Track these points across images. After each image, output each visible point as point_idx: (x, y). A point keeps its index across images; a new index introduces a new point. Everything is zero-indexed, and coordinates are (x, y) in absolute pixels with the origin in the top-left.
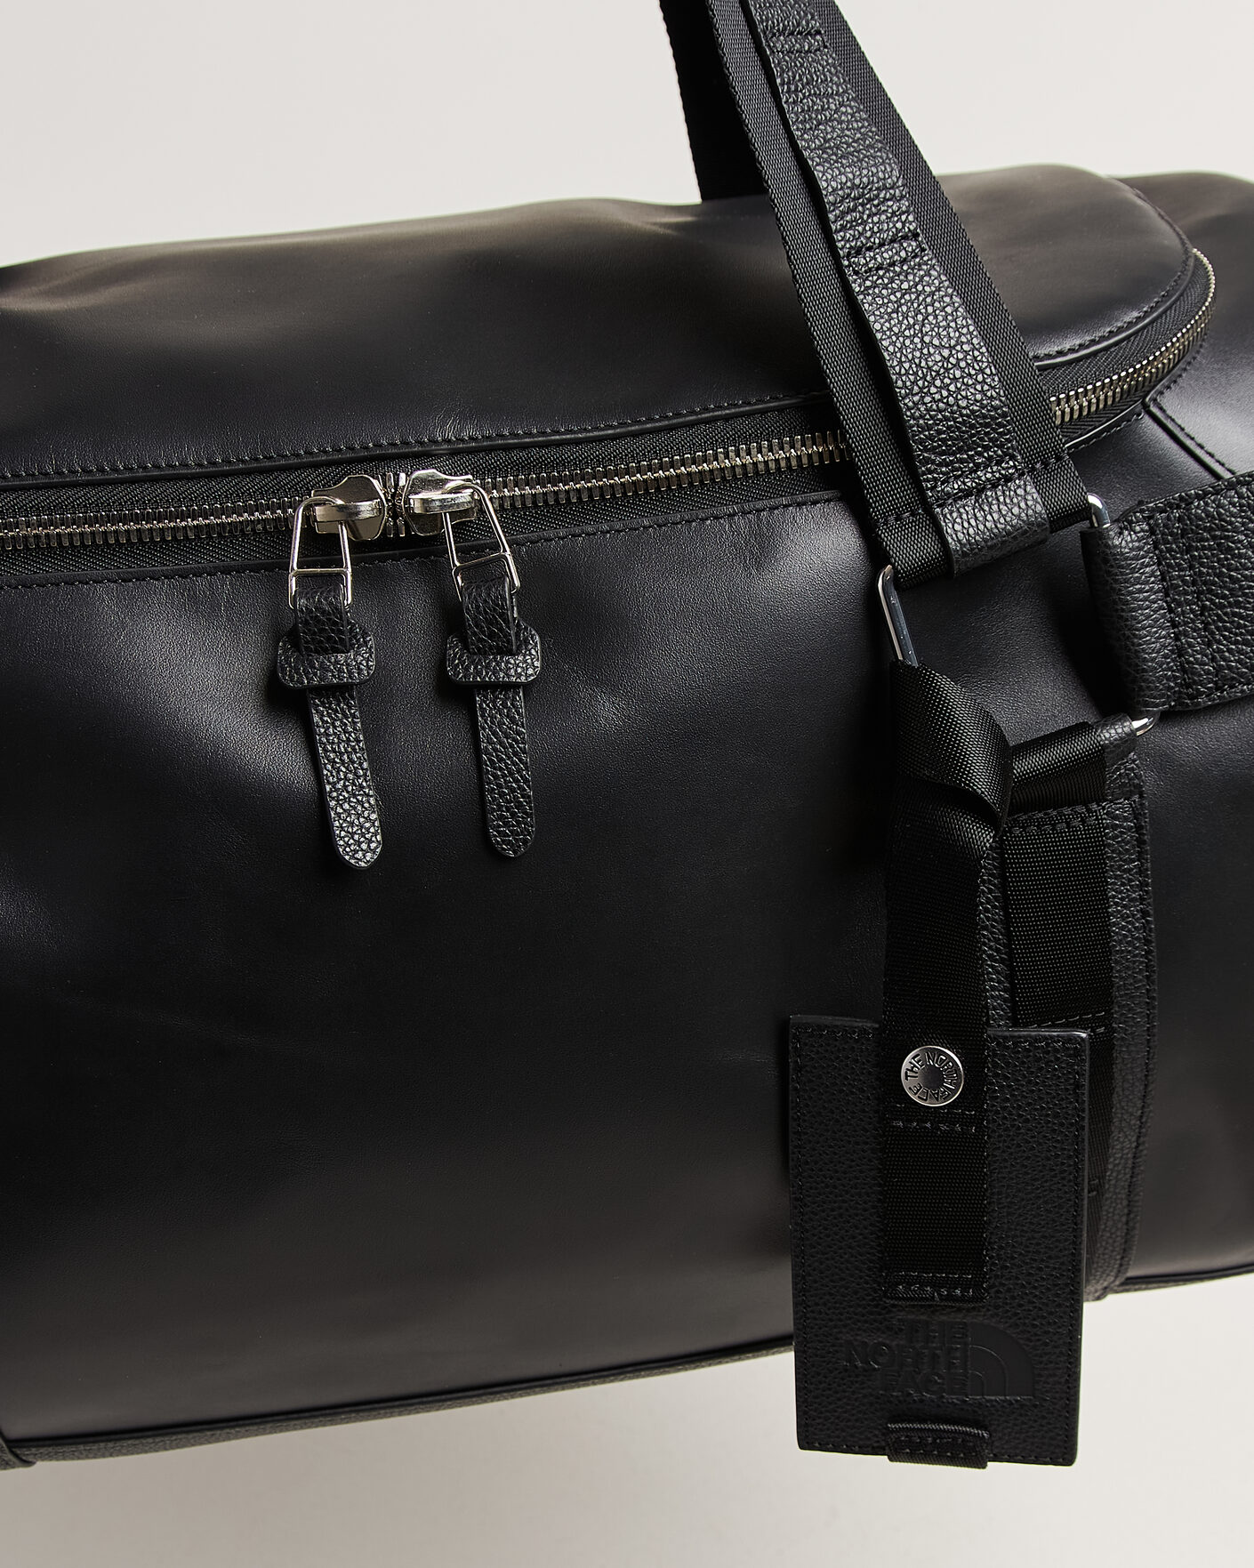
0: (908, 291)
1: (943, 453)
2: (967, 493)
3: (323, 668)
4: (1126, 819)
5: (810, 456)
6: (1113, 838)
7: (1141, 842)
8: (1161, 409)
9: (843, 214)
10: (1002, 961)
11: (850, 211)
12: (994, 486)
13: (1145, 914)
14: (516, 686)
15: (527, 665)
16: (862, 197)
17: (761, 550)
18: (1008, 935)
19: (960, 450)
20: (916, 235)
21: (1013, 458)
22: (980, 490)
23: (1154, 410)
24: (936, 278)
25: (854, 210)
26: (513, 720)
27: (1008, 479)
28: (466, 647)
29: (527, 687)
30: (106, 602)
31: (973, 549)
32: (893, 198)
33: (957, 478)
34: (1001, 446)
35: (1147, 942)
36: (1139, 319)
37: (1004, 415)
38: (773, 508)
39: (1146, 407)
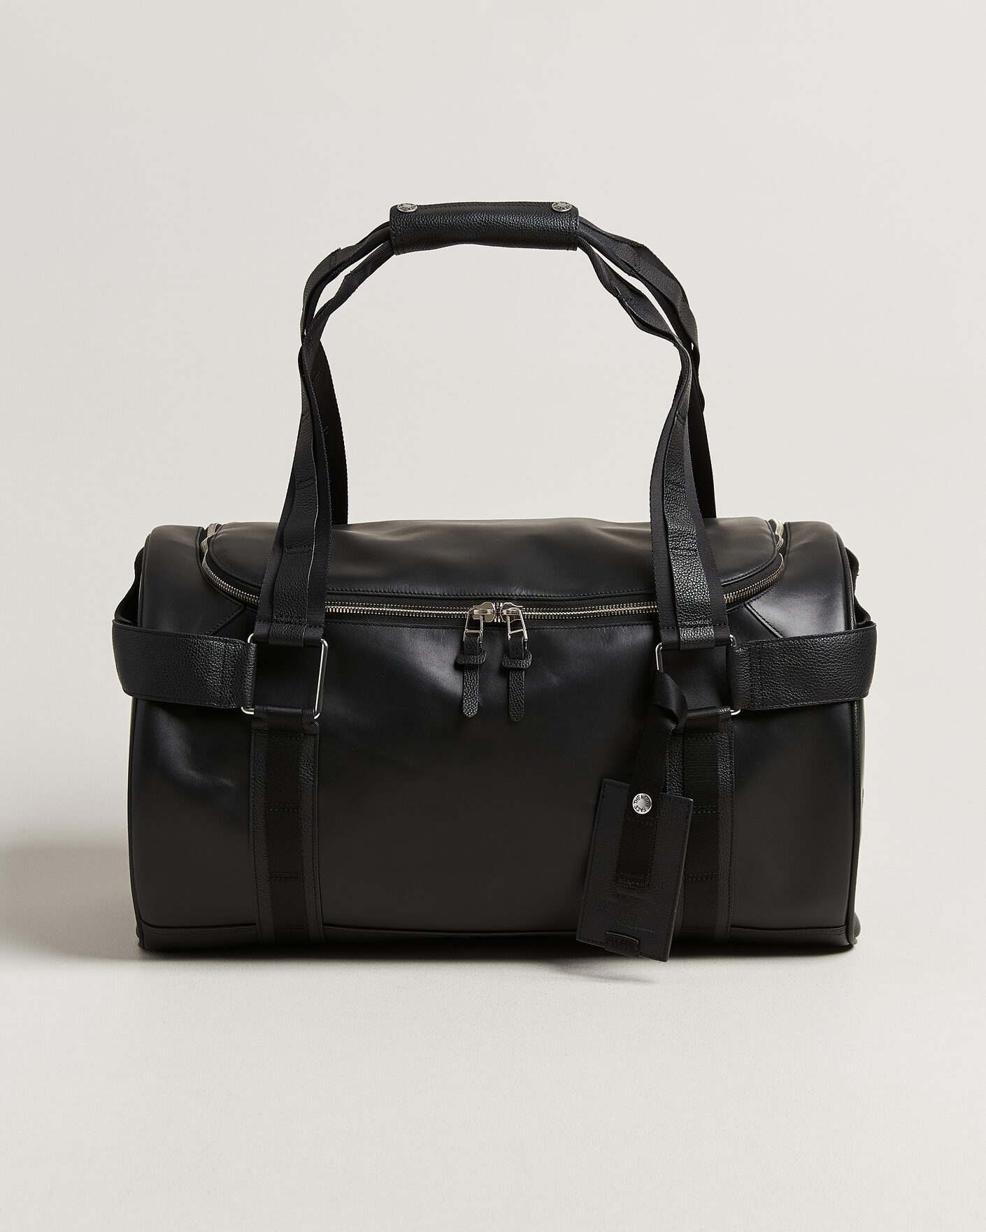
0: (688, 564)
1: (686, 612)
2: (691, 626)
3: (470, 659)
4: (726, 739)
5: (631, 610)
6: (721, 745)
7: (730, 748)
8: (751, 606)
9: (673, 537)
10: (680, 783)
11: (676, 537)
12: (700, 627)
13: (731, 773)
14: (522, 670)
15: (527, 663)
16: (681, 534)
17: (610, 638)
18: (683, 774)
19: (692, 612)
20: (696, 550)
21: (709, 620)
22: (696, 626)
23: (748, 606)
24: (698, 564)
25: (678, 537)
26: (520, 679)
27: (706, 625)
28: (509, 657)
29: (526, 670)
30: (406, 633)
31: (688, 642)
32: (691, 538)
33: (689, 621)
34: (706, 615)
35: (732, 783)
36: (743, 576)
37: (709, 606)
38: (615, 626)
39: (745, 605)
